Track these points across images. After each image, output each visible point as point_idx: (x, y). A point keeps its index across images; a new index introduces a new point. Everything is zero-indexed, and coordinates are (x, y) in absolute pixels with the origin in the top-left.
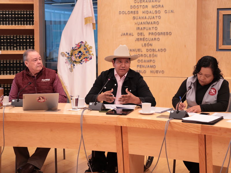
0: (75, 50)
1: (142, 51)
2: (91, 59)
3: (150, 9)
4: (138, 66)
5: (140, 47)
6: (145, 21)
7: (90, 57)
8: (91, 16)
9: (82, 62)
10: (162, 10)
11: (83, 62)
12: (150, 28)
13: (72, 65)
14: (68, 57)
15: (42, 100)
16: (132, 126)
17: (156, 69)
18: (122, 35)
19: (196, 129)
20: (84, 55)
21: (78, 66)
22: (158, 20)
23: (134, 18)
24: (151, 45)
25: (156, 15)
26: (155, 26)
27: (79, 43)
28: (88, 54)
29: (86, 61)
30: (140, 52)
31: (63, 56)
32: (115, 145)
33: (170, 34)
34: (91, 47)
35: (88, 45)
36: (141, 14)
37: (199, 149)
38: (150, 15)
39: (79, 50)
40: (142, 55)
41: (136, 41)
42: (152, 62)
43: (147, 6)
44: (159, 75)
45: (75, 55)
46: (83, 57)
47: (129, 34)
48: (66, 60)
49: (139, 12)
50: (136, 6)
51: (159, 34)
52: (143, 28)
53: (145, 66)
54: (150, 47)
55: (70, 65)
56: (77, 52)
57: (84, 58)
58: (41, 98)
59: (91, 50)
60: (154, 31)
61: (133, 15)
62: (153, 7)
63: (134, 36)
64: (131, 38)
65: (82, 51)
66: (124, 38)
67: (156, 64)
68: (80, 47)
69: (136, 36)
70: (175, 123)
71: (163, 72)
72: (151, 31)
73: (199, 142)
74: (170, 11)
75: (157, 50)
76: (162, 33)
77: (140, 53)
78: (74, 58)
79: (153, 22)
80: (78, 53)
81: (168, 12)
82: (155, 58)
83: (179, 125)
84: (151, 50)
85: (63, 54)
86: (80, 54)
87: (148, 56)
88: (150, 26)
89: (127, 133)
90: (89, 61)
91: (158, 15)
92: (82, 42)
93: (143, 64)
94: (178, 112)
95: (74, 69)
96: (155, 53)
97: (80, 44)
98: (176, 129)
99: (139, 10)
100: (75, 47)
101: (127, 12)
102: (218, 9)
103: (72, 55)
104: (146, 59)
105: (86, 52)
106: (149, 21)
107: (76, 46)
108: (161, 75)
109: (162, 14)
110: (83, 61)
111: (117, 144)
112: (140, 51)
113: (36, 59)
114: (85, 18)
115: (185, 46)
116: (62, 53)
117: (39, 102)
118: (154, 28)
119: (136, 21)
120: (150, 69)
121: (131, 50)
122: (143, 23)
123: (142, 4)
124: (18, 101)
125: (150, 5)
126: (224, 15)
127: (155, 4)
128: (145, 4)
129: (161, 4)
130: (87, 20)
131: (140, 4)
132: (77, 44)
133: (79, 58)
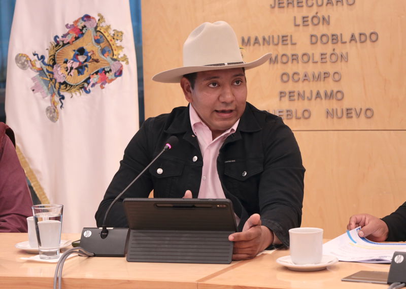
0: (64, 45)
1: (295, 44)
2: (119, 73)
4: (282, 94)
5: (289, 29)
7: (118, 68)
9: (89, 88)
11: (93, 85)
13: (57, 98)
14: (41, 71)
17: (346, 104)
20: (97, 61)
21: (75, 102)
24: (326, 21)
27: (76, 22)
28: (108, 59)
29: (104, 81)
30: (289, 46)
31: (23, 67)
34: (118, 35)
35: (109, 27)
39: (79, 44)
40: (295, 58)
41: (273, 7)
42: (330, 80)
44: (355, 123)
45: (66, 62)
46: (91, 67)
48: (34, 79)
53: (307, 94)
54: (322, 29)
55: (48, 97)
56: (70, 52)
57: (97, 73)
59: (118, 43)
65: (88, 48)
67: (344, 86)
68: (80, 33)
71: (369, 113)
75: (347, 38)
77: (289, 50)
78: (60, 73)
80: (75, 57)
82: (340, 67)
84: (325, 39)
85: (24, 62)
86: (81, 58)
87: (317, 58)
90: (112, 80)
92: (87, 17)
93: (300, 87)
95: (62, 112)
96: (340, 49)
97: (80, 25)
100: (64, 36)
103: (55, 63)
104: (311, 69)
105: (103, 52)
107: (67, 30)
108: (362, 122)
110: (92, 81)
112: (289, 42)
116: (18, 58)
120: (326, 104)
121: (256, 39)
132: (71, 23)
133: (80, 73)
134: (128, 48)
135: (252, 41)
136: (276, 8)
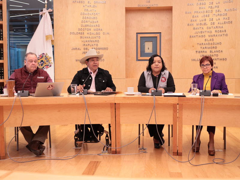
0: (38, 59)
2: (51, 66)
3: (92, 31)
6: (89, 39)
8: (51, 34)
10: (101, 32)
11: (45, 68)
12: (93, 45)
15: (51, 88)
16: (127, 102)
18: (72, 50)
19: (175, 101)
20: (46, 63)
22: (98, 39)
23: (81, 37)
25: (97, 36)
26: (96, 43)
27: (41, 55)
28: (48, 63)
29: (47, 68)
32: (110, 118)
33: (107, 49)
34: (50, 58)
35: (48, 56)
36: (86, 35)
38: (92, 35)
39: (41, 59)
41: (82, 53)
43: (90, 29)
45: (39, 63)
46: (44, 65)
47: (77, 49)
49: (85, 33)
50: (83, 29)
51: (99, 49)
52: (87, 45)
56: (39, 61)
57: (46, 66)
59: (50, 60)
60: (96, 47)
61: (81, 35)
62: (95, 30)
63: (81, 50)
64: (79, 51)
65: (43, 60)
66: (74, 51)
68: (42, 57)
69: (83, 50)
70: (159, 98)
72: (93, 47)
73: (173, 110)
74: (107, 33)
76: (101, 48)
79: (95, 41)
80: (41, 62)
81: (105, 33)
86: (42, 63)
88: (93, 43)
90: (49, 68)
91: (98, 36)
92: (44, 54)
94: (157, 91)
98: (160, 102)
99: (84, 32)
101: (76, 33)
102: (137, 33)
105: (47, 61)
106: (92, 40)
109: (101, 35)
110: (44, 67)
111: (112, 117)
113: (31, 60)
115: (118, 57)
117: (48, 89)
118: (96, 45)
119: (82, 39)
122: (87, 41)
123: (87, 28)
124: (23, 92)
125: (92, 28)
126: (141, 37)
127: (96, 28)
128: (89, 28)
129: (100, 28)
130: (47, 37)
131: (85, 28)
132: (40, 55)
133: (42, 66)
134: (52, 61)
135: (78, 60)
136: (83, 54)
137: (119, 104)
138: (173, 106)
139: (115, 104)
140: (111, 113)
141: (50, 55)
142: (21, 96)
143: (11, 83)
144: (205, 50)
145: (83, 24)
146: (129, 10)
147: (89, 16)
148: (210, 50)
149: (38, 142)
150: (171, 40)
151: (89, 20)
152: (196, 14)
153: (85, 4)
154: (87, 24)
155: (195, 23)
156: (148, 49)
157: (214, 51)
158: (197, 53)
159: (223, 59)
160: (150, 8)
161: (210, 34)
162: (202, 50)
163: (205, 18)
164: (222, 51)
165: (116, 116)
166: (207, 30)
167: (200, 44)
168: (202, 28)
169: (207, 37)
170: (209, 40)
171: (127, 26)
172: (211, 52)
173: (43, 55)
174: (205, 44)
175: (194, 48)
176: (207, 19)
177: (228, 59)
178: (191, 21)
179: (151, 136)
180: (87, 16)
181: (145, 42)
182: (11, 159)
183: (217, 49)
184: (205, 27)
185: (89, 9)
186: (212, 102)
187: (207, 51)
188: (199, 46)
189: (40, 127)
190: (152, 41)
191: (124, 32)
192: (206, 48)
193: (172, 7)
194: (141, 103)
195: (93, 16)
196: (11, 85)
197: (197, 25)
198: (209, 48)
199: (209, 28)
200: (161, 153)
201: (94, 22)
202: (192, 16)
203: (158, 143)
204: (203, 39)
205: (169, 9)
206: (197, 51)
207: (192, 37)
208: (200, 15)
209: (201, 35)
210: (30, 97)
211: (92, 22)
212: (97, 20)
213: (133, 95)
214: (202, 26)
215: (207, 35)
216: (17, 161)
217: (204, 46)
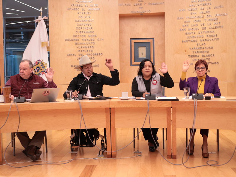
0: (34, 66)
3: (87, 38)
6: (84, 46)
7: (46, 71)
8: (47, 41)
10: (96, 39)
11: (41, 75)
12: (87, 51)
15: (47, 94)
16: (121, 107)
18: (67, 56)
19: (168, 104)
20: (41, 69)
22: (93, 45)
23: (76, 44)
25: (91, 42)
26: (91, 49)
32: (105, 122)
34: (46, 64)
35: (44, 62)
36: (80, 41)
37: (167, 118)
38: (87, 42)
41: (78, 59)
43: (85, 36)
46: (40, 71)
47: (72, 55)
49: (79, 40)
50: (77, 35)
51: (94, 55)
52: (82, 51)
56: (35, 67)
58: (46, 92)
59: (46, 66)
60: (90, 53)
61: (75, 42)
62: (89, 36)
63: (76, 56)
64: (74, 57)
66: (69, 57)
68: (38, 63)
69: (78, 56)
70: (153, 102)
72: (88, 53)
73: (167, 114)
74: (101, 39)
76: (96, 54)
79: (89, 47)
80: (37, 68)
81: (100, 40)
83: (156, 103)
86: (38, 69)
88: (88, 49)
89: (114, 113)
91: (93, 42)
92: (39, 60)
97: (38, 62)
98: (153, 106)
99: (79, 38)
100: (34, 64)
101: (71, 40)
102: (130, 39)
105: (43, 68)
106: (86, 46)
107: (35, 63)
109: (96, 41)
110: (40, 74)
111: (107, 122)
114: (42, 43)
117: (44, 95)
118: (90, 51)
119: (77, 46)
121: (74, 66)
122: (82, 47)
123: (82, 34)
124: (19, 98)
125: (87, 35)
126: (134, 43)
127: (90, 34)
128: (84, 34)
129: (95, 34)
130: (43, 44)
131: (80, 34)
132: (36, 61)
133: (37, 72)
137: (114, 108)
138: (167, 110)
139: (110, 108)
140: (106, 117)
141: (46, 61)
142: (18, 102)
143: (8, 90)
144: (197, 54)
145: (78, 31)
146: (122, 17)
147: (83, 23)
148: (202, 54)
149: (34, 147)
150: (163, 45)
151: (84, 27)
152: (188, 20)
153: (79, 12)
154: (82, 30)
155: (187, 29)
156: (142, 54)
157: (206, 56)
158: (189, 57)
159: (215, 63)
160: (143, 14)
161: (201, 39)
162: (195, 54)
163: (197, 23)
164: (214, 55)
165: (111, 121)
166: (199, 35)
167: (192, 49)
168: (193, 33)
169: (199, 42)
170: (201, 44)
171: (121, 32)
172: (203, 56)
173: (39, 62)
174: (197, 49)
175: (186, 52)
176: (199, 24)
177: (219, 63)
178: (183, 26)
179: (146, 140)
180: (81, 23)
181: (139, 47)
182: (8, 164)
183: (209, 54)
184: (197, 32)
185: (84, 16)
186: (205, 106)
187: (199, 56)
188: (192, 51)
189: (36, 132)
190: (146, 47)
191: (118, 38)
192: (198, 52)
193: (164, 13)
194: (135, 107)
195: (87, 23)
196: (7, 92)
197: (189, 30)
198: (201, 52)
199: (201, 33)
200: (156, 156)
201: (89, 29)
202: (184, 21)
203: (153, 146)
204: (196, 43)
205: (162, 15)
206: (189, 56)
207: (184, 41)
208: (192, 21)
209: (193, 39)
210: (26, 103)
211: (87, 29)
212: (91, 27)
213: (128, 99)
214: (193, 31)
215: (199, 39)
216: (14, 166)
217: (196, 51)
